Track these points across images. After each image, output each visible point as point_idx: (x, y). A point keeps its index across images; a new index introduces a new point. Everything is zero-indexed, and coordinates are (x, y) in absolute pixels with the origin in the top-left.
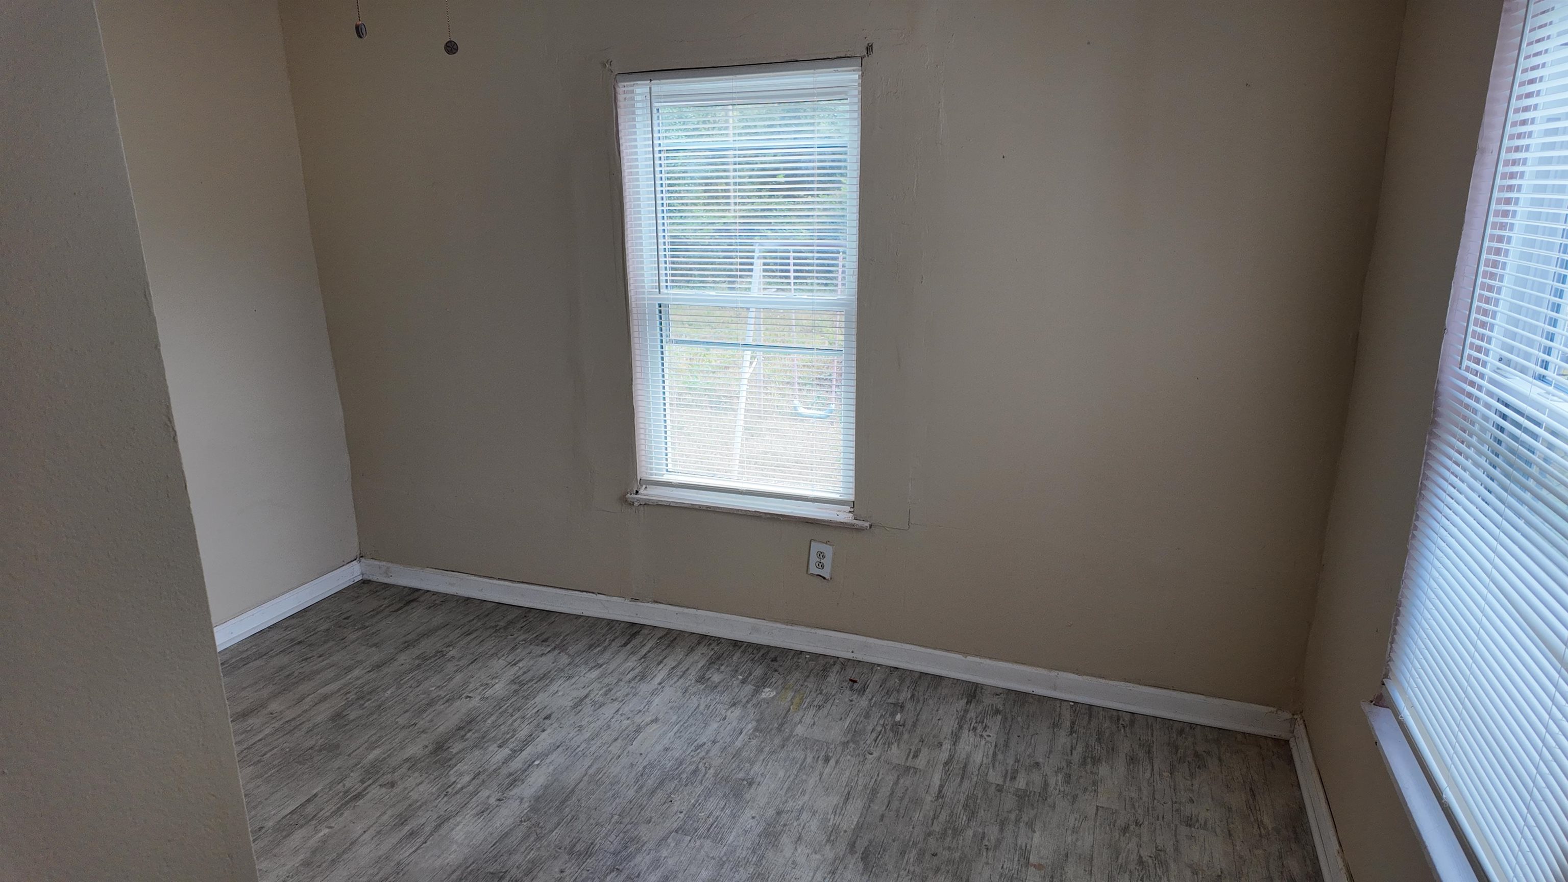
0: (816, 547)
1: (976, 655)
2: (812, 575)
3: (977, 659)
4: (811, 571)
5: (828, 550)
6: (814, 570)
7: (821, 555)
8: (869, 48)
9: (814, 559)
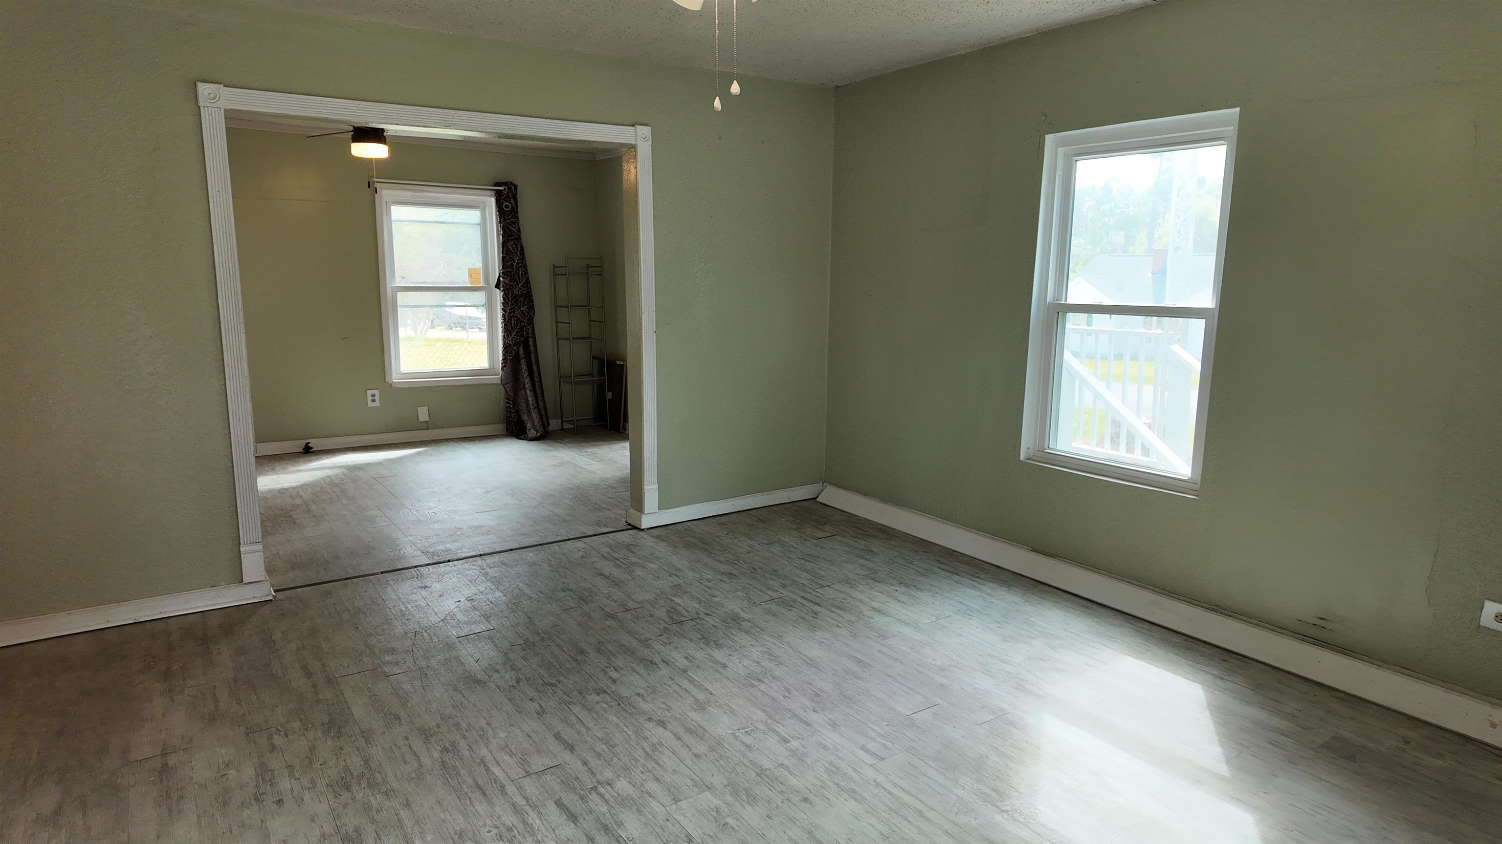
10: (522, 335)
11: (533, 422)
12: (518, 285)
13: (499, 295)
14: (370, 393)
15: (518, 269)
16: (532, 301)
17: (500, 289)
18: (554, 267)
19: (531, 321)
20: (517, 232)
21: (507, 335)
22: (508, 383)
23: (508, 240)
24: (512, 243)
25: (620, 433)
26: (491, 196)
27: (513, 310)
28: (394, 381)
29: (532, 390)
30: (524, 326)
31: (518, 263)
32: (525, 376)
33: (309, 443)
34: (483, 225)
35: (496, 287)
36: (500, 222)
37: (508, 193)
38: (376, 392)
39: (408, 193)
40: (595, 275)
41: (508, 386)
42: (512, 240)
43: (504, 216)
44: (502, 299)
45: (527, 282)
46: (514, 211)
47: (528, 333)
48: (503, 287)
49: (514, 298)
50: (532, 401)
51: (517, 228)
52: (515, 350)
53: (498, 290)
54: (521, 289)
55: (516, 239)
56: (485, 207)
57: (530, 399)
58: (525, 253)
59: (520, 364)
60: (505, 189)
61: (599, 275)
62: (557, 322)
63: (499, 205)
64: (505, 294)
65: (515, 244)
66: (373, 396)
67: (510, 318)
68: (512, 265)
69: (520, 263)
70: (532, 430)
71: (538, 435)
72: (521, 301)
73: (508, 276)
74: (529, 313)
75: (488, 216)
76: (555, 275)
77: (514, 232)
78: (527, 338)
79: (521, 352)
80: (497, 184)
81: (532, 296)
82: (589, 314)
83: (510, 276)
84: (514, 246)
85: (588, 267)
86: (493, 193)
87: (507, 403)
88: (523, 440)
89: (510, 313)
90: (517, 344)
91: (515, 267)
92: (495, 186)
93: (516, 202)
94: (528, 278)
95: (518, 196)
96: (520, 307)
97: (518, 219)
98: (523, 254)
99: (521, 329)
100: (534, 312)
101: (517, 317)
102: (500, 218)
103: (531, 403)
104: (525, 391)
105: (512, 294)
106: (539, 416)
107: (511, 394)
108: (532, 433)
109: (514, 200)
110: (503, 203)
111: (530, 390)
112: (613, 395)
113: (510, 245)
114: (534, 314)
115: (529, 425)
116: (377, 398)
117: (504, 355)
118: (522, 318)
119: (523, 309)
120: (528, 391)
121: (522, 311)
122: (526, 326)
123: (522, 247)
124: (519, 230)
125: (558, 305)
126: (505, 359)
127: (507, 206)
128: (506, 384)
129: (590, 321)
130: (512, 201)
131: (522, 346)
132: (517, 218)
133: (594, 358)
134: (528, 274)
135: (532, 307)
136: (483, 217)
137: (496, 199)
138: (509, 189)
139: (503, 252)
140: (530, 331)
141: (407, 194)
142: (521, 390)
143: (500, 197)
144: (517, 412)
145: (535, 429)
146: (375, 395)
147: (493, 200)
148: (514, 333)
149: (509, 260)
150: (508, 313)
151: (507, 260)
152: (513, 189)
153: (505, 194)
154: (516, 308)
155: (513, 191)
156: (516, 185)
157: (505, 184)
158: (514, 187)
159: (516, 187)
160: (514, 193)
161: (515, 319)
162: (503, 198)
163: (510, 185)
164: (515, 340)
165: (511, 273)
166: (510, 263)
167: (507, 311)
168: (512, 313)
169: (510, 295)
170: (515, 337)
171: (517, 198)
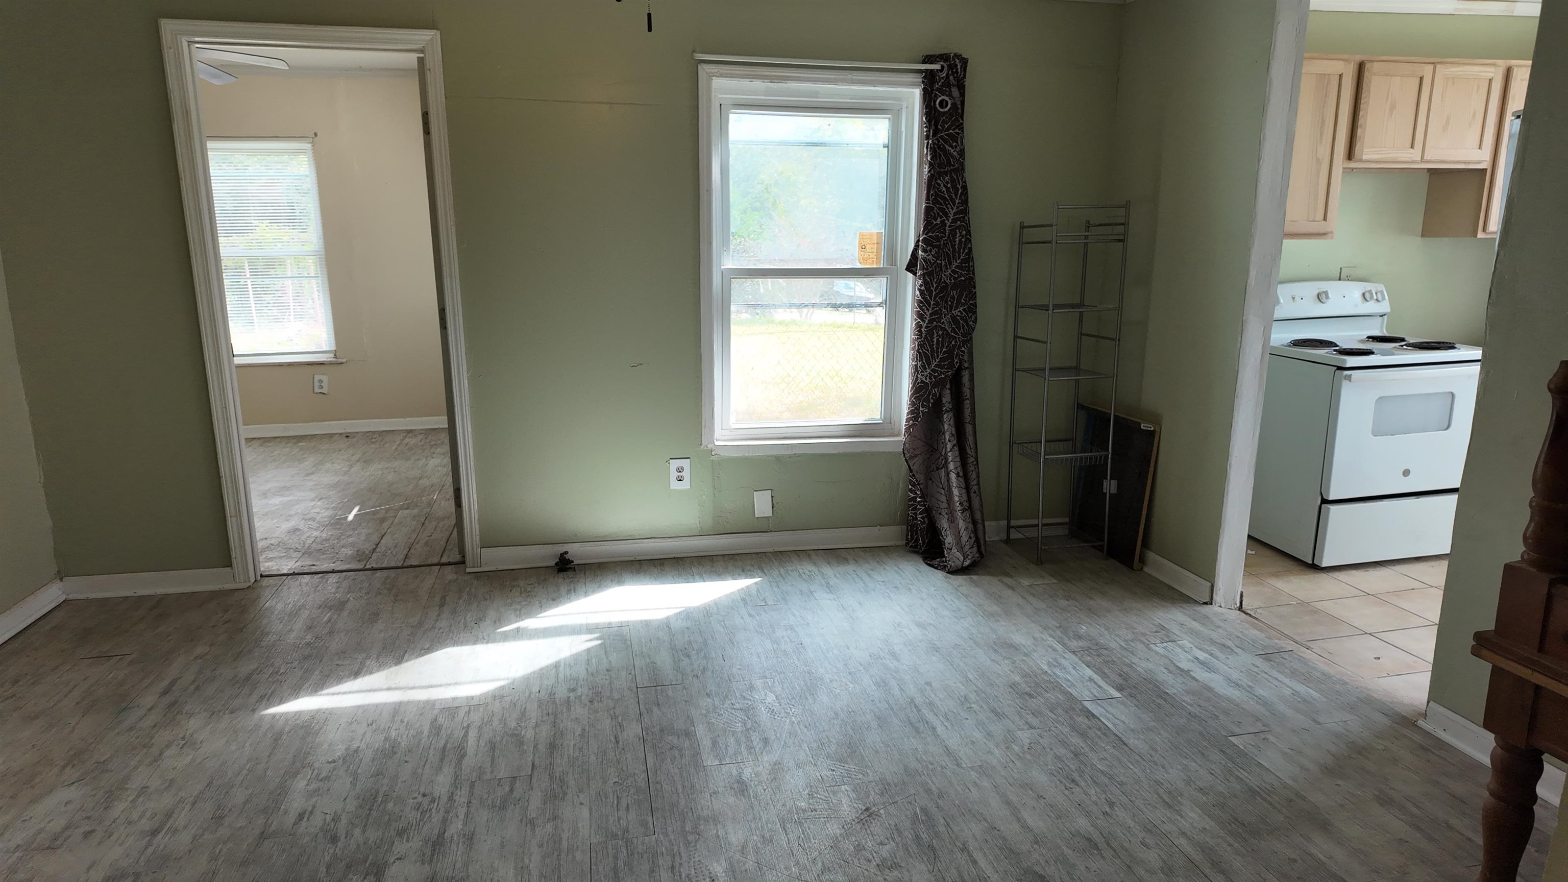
0: (317, 378)
1: (410, 417)
2: (317, 393)
3: (411, 419)
4: (316, 391)
5: (325, 378)
6: (317, 390)
7: (321, 381)
8: (316, 135)
9: (317, 384)
10: (951, 366)
11: (958, 537)
12: (950, 264)
13: (910, 285)
14: (675, 464)
15: (953, 232)
16: (973, 296)
17: (915, 274)
18: (1022, 227)
19: (968, 340)
20: (957, 157)
21: (923, 366)
22: (916, 456)
23: (940, 174)
24: (947, 178)
25: (1132, 568)
26: (913, 85)
27: (936, 315)
28: (717, 443)
29: (961, 474)
30: (954, 346)
31: (954, 221)
32: (949, 446)
33: (566, 553)
34: (893, 147)
35: (908, 269)
36: (927, 137)
37: (948, 76)
38: (685, 463)
39: (758, 85)
40: (1111, 241)
41: (917, 464)
42: (946, 173)
43: (936, 125)
44: (918, 293)
45: (969, 258)
46: (958, 112)
47: (961, 361)
48: (923, 268)
49: (940, 292)
50: (960, 496)
51: (958, 149)
52: (935, 395)
53: (910, 275)
54: (956, 272)
55: (956, 171)
56: (899, 111)
57: (956, 492)
58: (970, 200)
59: (941, 422)
60: (943, 67)
61: (1119, 241)
62: (1016, 337)
63: (930, 101)
64: (925, 283)
65: (953, 181)
66: (680, 470)
67: (930, 332)
68: (943, 223)
69: (958, 219)
70: (954, 550)
71: (967, 563)
72: (953, 297)
73: (934, 247)
74: (966, 321)
75: (903, 129)
76: (1021, 243)
77: (952, 156)
78: (960, 369)
79: (947, 398)
80: (928, 59)
81: (975, 288)
82: (1081, 321)
83: (938, 247)
84: (949, 185)
85: (1088, 226)
86: (919, 79)
87: (911, 490)
88: (936, 568)
89: (930, 322)
90: (939, 384)
91: (947, 228)
92: (924, 62)
93: (962, 95)
94: (970, 249)
95: (968, 82)
96: (951, 311)
97: (962, 129)
98: (965, 202)
99: (950, 353)
100: (976, 318)
101: (944, 329)
102: (929, 127)
103: (956, 499)
104: (948, 474)
105: (938, 283)
106: (971, 526)
107: (921, 477)
108: (955, 557)
109: (959, 89)
110: (936, 97)
111: (958, 475)
112: (1119, 487)
113: (943, 184)
114: (975, 322)
115: (949, 540)
116: (686, 474)
117: (912, 404)
118: (953, 330)
119: (956, 312)
120: (953, 476)
121: (954, 318)
122: (960, 347)
123: (965, 188)
124: (962, 153)
125: (1021, 304)
126: (914, 413)
127: (943, 104)
128: (911, 457)
129: (1082, 334)
130: (955, 92)
131: (948, 386)
132: (961, 127)
133: (1081, 407)
134: (970, 241)
135: (972, 310)
136: (895, 134)
137: (924, 89)
138: (952, 67)
139: (928, 199)
140: (966, 358)
141: (757, 87)
142: (938, 469)
143: (932, 85)
144: (928, 511)
145: (961, 549)
146: (683, 469)
147: (916, 94)
148: (935, 361)
149: (938, 213)
150: (927, 321)
151: (935, 214)
152: (959, 67)
153: (943, 78)
154: (944, 310)
155: (959, 70)
156: (964, 59)
157: (944, 57)
158: (960, 62)
159: (965, 62)
160: (960, 75)
161: (940, 332)
162: (937, 86)
163: (954, 59)
164: (936, 374)
165: (941, 242)
166: (939, 220)
167: (926, 318)
168: (936, 321)
169: (935, 286)
170: (937, 369)
171: (964, 86)
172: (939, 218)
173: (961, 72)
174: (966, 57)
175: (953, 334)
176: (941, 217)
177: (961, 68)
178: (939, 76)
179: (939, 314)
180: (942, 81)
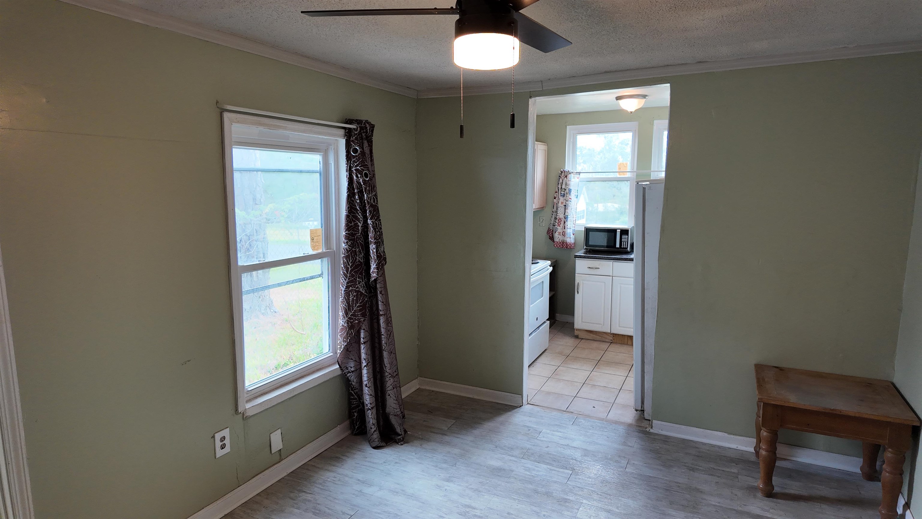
14: (219, 436)
26: (340, 137)
34: (324, 173)
37: (360, 134)
38: (226, 433)
43: (350, 163)
46: (366, 157)
60: (357, 127)
63: (348, 148)
66: (222, 439)
67: (347, 294)
80: (347, 121)
90: (354, 326)
92: (345, 123)
93: (370, 146)
95: (374, 139)
96: (365, 279)
101: (358, 291)
102: (347, 164)
110: (351, 145)
116: (227, 441)
118: (366, 291)
121: (366, 284)
127: (355, 150)
132: (367, 166)
137: (346, 140)
138: (364, 128)
139: (346, 210)
143: (350, 138)
147: (341, 141)
148: (351, 312)
149: (352, 219)
150: (345, 287)
151: (350, 220)
152: (368, 129)
153: (356, 134)
154: (358, 279)
155: (368, 131)
156: (372, 125)
157: (359, 122)
158: (369, 126)
159: (372, 127)
160: (369, 134)
161: (355, 294)
162: (352, 139)
163: (365, 124)
164: (352, 321)
165: (355, 237)
166: (353, 223)
167: (344, 285)
168: (351, 287)
169: (350, 265)
170: (352, 317)
171: (372, 141)
172: (353, 222)
173: (369, 132)
174: (373, 124)
175: (366, 294)
176: (354, 221)
177: (369, 129)
178: (354, 133)
179: (354, 282)
180: (356, 136)
